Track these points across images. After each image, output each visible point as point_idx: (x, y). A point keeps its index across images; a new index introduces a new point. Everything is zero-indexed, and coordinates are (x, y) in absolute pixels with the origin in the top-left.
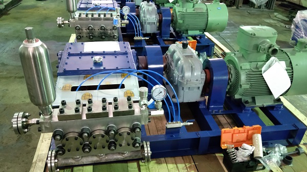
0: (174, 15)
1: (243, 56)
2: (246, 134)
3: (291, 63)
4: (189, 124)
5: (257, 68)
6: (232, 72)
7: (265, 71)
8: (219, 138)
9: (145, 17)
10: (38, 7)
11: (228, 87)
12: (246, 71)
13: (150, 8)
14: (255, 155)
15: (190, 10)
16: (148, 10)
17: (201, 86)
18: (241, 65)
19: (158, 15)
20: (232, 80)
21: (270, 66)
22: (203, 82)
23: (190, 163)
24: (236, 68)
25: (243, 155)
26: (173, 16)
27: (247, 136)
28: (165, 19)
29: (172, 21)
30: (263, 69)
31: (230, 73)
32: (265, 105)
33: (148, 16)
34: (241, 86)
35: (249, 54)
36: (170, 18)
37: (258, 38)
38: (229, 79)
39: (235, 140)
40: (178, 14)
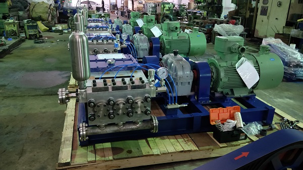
0: (162, 42)
1: (220, 58)
2: (228, 114)
3: (257, 61)
4: (184, 105)
5: (232, 65)
6: (214, 70)
7: (238, 68)
8: (208, 117)
9: (138, 44)
10: (37, 48)
11: (212, 83)
12: (224, 68)
13: (142, 37)
14: (237, 127)
15: (175, 38)
16: (141, 39)
17: (191, 81)
18: (220, 63)
19: (149, 44)
20: (214, 77)
21: (241, 64)
22: (192, 78)
23: (187, 138)
24: (216, 68)
25: (228, 128)
26: (161, 44)
27: (230, 115)
28: (155, 46)
29: (161, 47)
30: (237, 65)
31: (212, 72)
32: (242, 95)
33: (141, 44)
34: (221, 79)
35: (225, 55)
36: (159, 45)
37: (230, 42)
38: (212, 76)
39: (221, 118)
40: (165, 41)
